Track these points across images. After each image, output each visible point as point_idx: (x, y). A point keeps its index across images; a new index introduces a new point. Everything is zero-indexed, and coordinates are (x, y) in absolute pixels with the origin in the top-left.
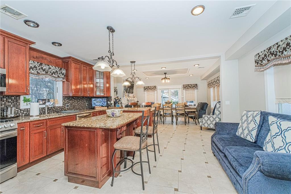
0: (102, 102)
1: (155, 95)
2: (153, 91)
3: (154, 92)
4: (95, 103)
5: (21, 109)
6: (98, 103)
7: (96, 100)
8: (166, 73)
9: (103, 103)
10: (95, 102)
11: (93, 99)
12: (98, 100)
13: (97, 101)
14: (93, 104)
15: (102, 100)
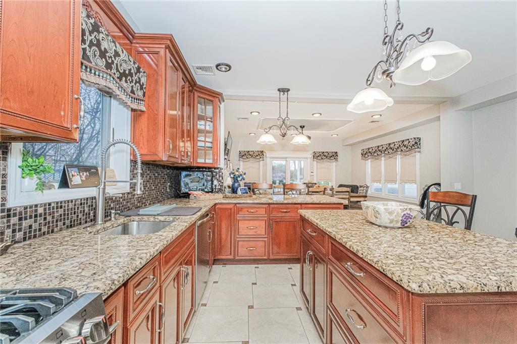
0: (204, 181)
1: (261, 167)
2: (258, 160)
3: (258, 163)
4: (188, 184)
5: (9, 210)
6: (194, 184)
7: (191, 175)
8: (304, 127)
9: (205, 184)
10: (187, 180)
11: (184, 173)
12: (196, 175)
13: (191, 177)
14: (182, 184)
15: (201, 177)
